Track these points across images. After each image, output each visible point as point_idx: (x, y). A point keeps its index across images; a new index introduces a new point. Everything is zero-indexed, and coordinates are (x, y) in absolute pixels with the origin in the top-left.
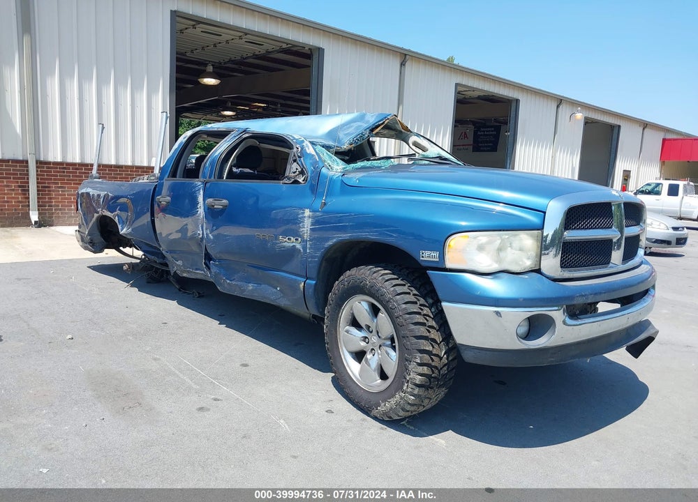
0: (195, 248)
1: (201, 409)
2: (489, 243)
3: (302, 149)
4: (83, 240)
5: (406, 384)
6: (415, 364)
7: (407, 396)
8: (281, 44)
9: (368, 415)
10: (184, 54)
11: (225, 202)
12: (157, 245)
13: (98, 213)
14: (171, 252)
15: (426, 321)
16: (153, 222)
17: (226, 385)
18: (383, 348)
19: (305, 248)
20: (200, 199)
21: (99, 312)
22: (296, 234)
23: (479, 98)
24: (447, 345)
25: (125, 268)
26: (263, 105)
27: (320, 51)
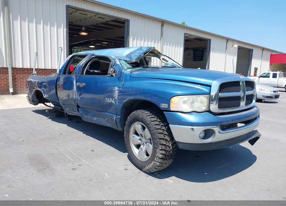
0: (73, 103)
1: (73, 169)
2: (187, 100)
3: (115, 62)
4: (29, 100)
5: (156, 158)
6: (159, 150)
7: (156, 162)
8: (112, 18)
9: (142, 171)
10: (73, 23)
11: (84, 84)
12: (58, 102)
13: (35, 89)
14: (64, 105)
15: (163, 132)
16: (57, 92)
17: (84, 159)
18: (147, 143)
19: (116, 103)
20: (75, 83)
21: (35, 130)
22: (112, 97)
23: (194, 39)
24: (172, 142)
25: (46, 111)
26: (106, 43)
27: (128, 21)
